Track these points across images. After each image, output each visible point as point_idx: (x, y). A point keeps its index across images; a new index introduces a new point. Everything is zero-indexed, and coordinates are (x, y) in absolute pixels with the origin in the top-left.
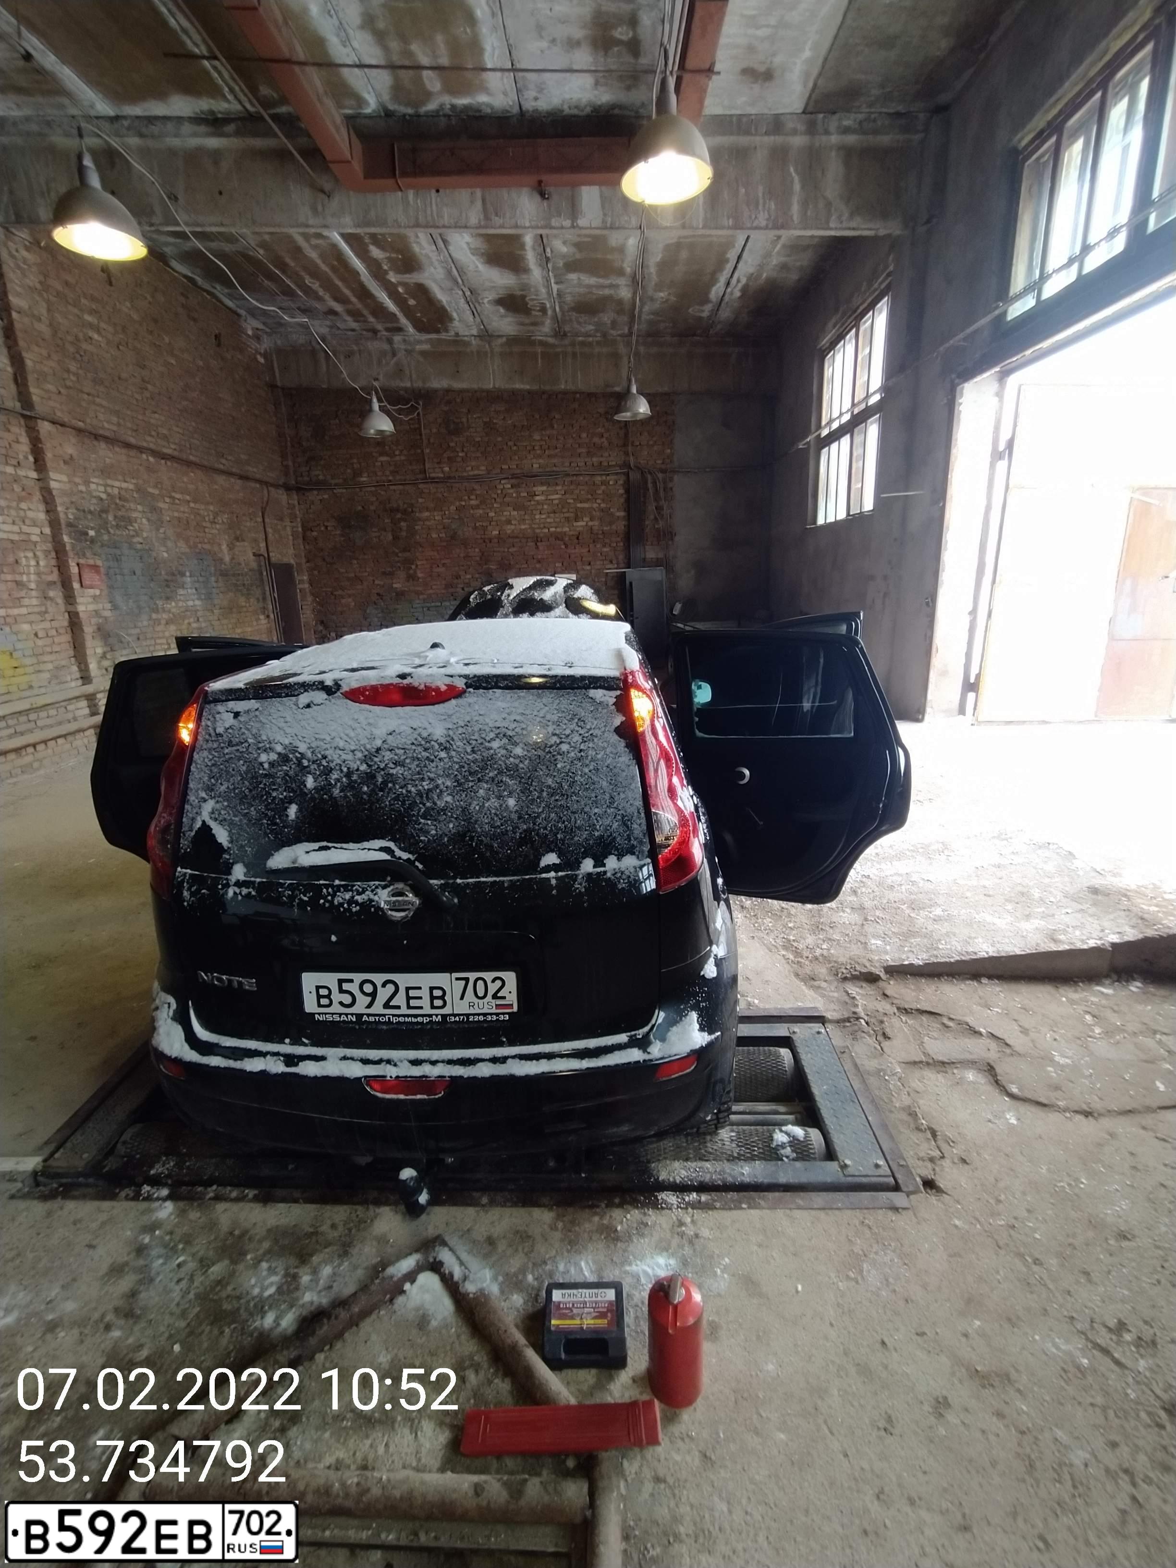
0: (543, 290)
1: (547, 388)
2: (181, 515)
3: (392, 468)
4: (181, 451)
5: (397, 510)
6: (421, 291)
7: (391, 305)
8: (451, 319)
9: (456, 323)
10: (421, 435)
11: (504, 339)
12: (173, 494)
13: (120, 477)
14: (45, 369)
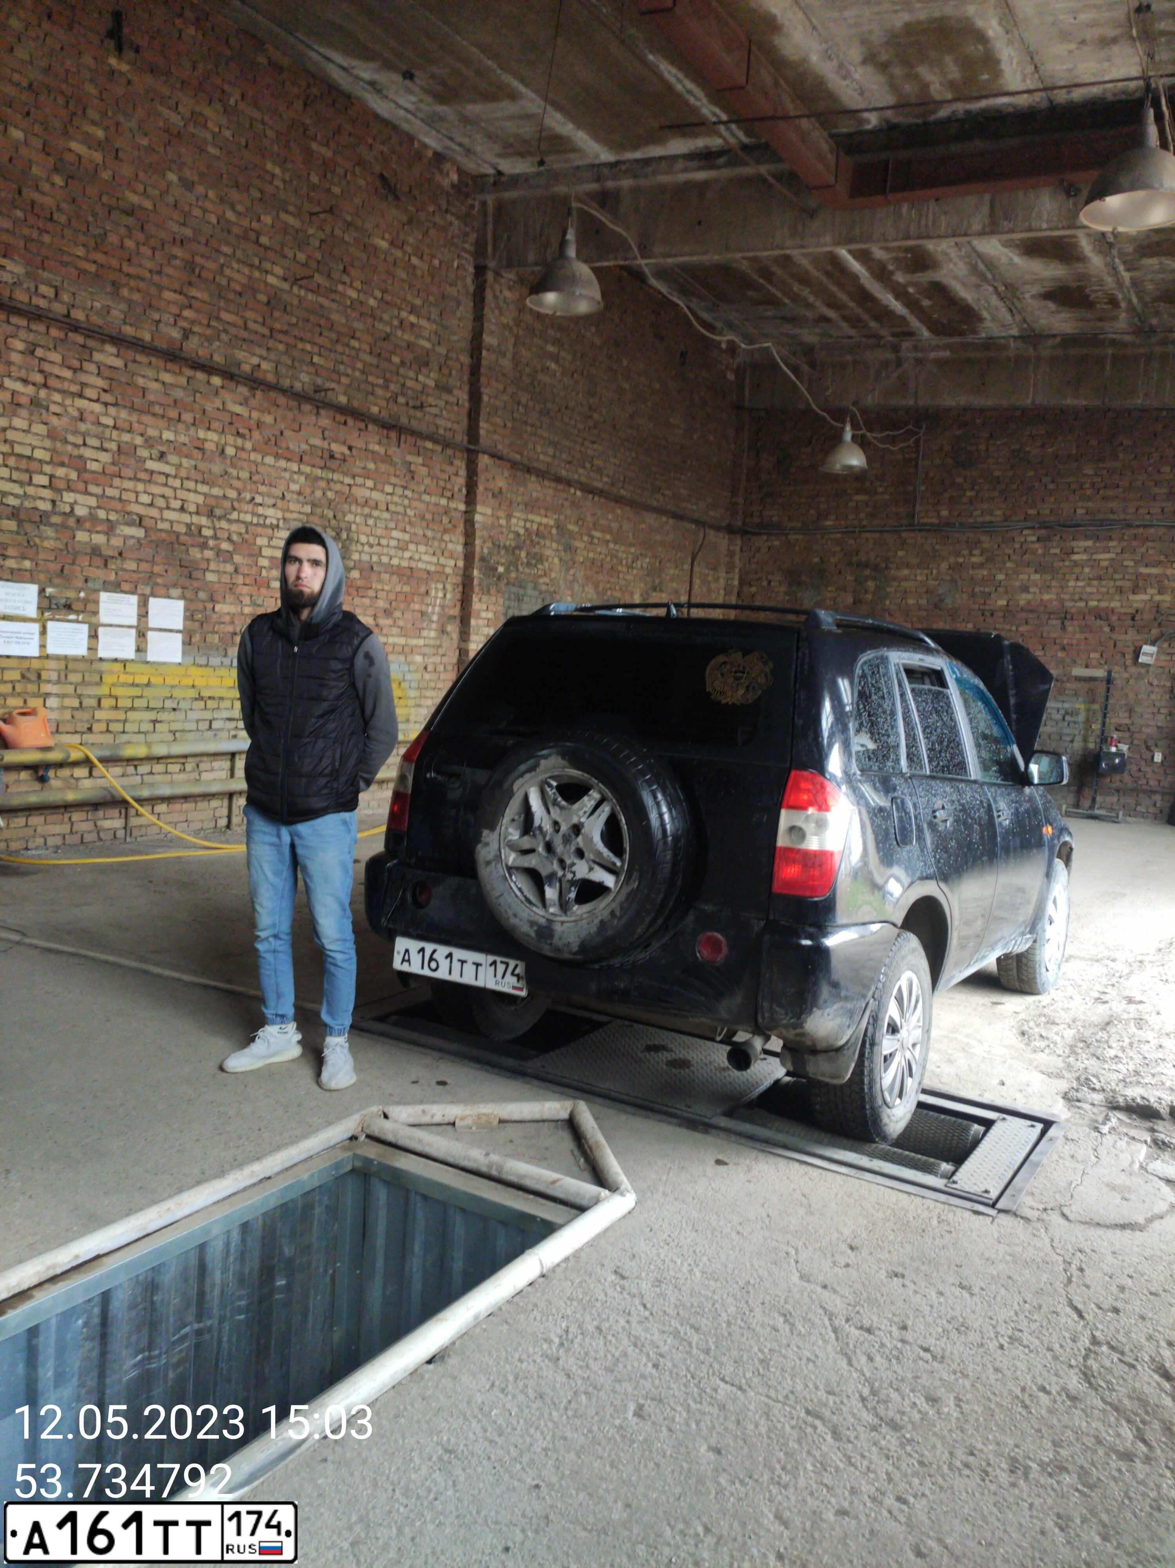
0: (1109, 280)
1: (1115, 403)
2: (597, 556)
6: (938, 289)
7: (897, 307)
8: (981, 319)
9: (988, 324)
11: (1058, 340)
12: (594, 532)
13: (542, 512)
14: (498, 403)
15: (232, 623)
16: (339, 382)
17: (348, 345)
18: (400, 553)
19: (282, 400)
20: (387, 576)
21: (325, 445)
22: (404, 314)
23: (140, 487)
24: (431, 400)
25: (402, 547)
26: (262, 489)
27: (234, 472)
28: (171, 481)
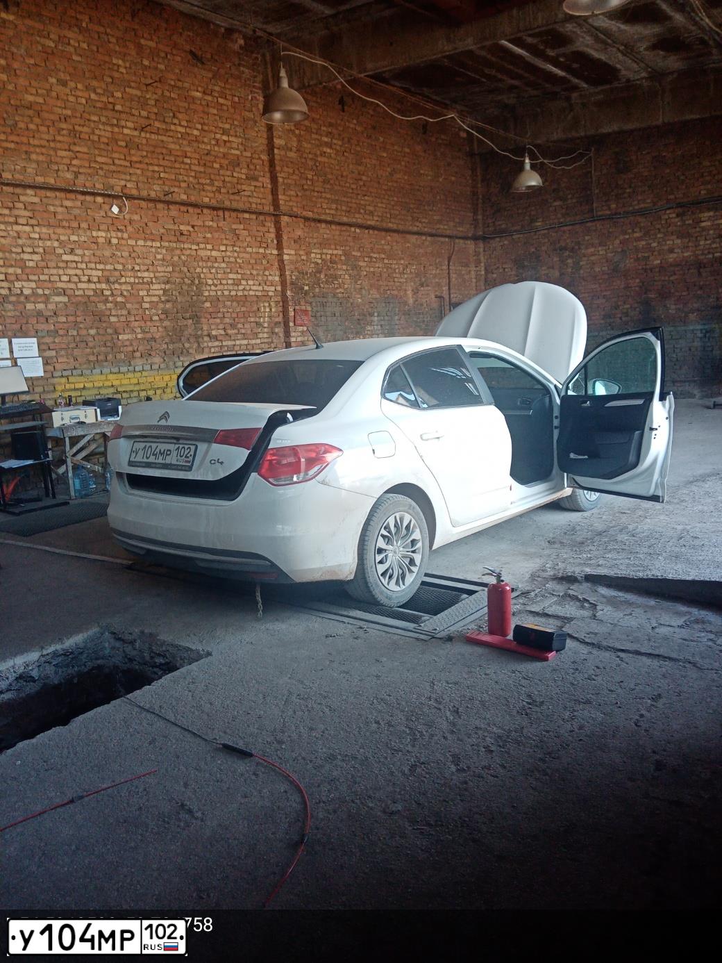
2: (376, 270)
3: (564, 211)
5: (565, 249)
6: (579, 56)
7: (560, 73)
8: (617, 71)
10: (592, 178)
11: (674, 75)
12: (372, 255)
13: (333, 247)
14: (289, 181)
15: (131, 345)
16: (180, 187)
17: (183, 162)
18: (236, 288)
19: (143, 204)
20: (229, 303)
21: (176, 227)
22: (218, 136)
23: (61, 272)
24: (244, 187)
25: (237, 283)
26: (138, 261)
27: (119, 254)
28: (79, 265)
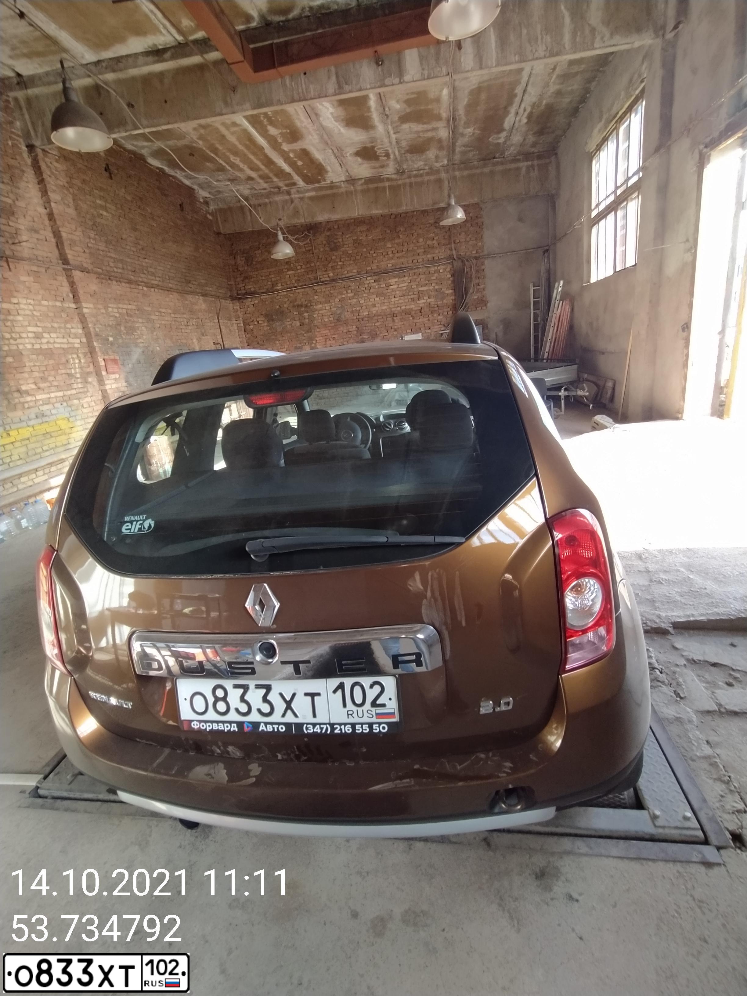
0: (386, 140)
1: (394, 210)
2: (167, 322)
3: (296, 278)
4: (163, 281)
5: (301, 306)
6: (305, 153)
7: (287, 168)
8: (327, 172)
9: (330, 174)
10: (313, 253)
11: (363, 181)
12: (161, 310)
13: (127, 302)
14: (74, 237)
18: (39, 341)
20: (35, 357)
24: (24, 238)
25: (38, 336)
